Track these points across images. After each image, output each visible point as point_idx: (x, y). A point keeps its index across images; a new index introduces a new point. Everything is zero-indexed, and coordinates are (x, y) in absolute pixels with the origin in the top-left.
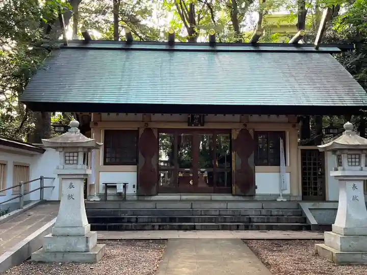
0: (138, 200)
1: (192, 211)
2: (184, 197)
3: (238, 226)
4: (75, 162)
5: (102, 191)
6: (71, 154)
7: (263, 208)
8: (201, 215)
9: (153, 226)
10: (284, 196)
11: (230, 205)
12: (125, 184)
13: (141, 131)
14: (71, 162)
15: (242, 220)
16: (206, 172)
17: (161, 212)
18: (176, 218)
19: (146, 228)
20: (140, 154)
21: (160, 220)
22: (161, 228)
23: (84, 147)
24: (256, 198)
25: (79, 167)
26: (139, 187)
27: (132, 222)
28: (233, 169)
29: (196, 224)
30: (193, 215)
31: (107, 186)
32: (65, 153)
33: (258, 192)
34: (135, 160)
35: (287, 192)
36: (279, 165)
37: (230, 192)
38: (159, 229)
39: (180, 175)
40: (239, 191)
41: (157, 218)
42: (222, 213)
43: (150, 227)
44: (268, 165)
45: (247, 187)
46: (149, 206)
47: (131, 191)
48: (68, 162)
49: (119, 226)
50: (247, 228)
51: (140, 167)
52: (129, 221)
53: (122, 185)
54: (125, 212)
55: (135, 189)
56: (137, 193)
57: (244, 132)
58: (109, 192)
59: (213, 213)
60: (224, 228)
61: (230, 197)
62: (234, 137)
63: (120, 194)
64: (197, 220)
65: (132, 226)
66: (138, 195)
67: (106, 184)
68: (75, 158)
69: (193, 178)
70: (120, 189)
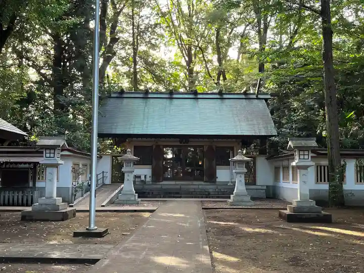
0: (152, 184)
1: (180, 189)
2: (177, 183)
4: (129, 166)
6: (128, 163)
7: (217, 188)
8: (185, 191)
11: (200, 187)
12: (146, 175)
13: (154, 147)
15: (205, 194)
17: (165, 190)
20: (153, 160)
21: (164, 193)
24: (217, 183)
26: (153, 177)
29: (181, 195)
30: (181, 191)
31: (136, 177)
32: (126, 163)
33: (218, 180)
34: (151, 162)
36: (229, 165)
37: (202, 180)
40: (207, 180)
41: (162, 192)
42: (195, 190)
45: (212, 177)
46: (159, 186)
47: (148, 179)
51: (153, 167)
52: (149, 194)
53: (144, 176)
54: (146, 189)
55: (151, 178)
57: (210, 147)
58: (137, 179)
61: (203, 183)
62: (205, 150)
63: (143, 181)
64: (182, 193)
66: (152, 181)
69: (182, 173)
70: (143, 178)
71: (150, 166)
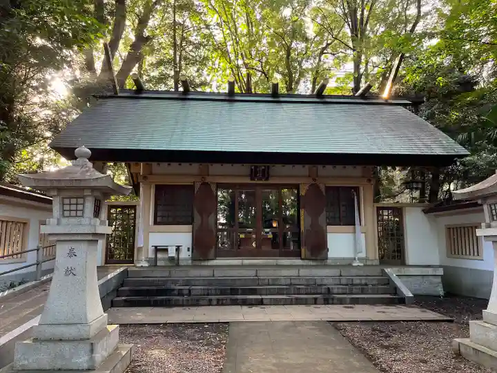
0: (194, 266)
1: (257, 280)
2: (247, 262)
3: (316, 299)
4: (79, 213)
5: (151, 255)
6: (74, 201)
7: (341, 276)
8: (269, 285)
9: (210, 300)
10: (360, 259)
11: (303, 272)
12: (179, 247)
13: (197, 186)
14: (73, 213)
15: (319, 291)
16: (270, 233)
17: (220, 282)
18: (238, 289)
19: (201, 302)
20: (196, 213)
21: (218, 292)
22: (220, 303)
23: (93, 189)
24: (329, 262)
25: (85, 221)
26: (194, 251)
27: (183, 295)
28: (302, 228)
29: (263, 297)
30: (258, 285)
31: (157, 250)
32: (63, 198)
33: (331, 255)
34: (190, 219)
35: (363, 255)
36: (354, 224)
37: (298, 255)
38: (218, 304)
39: (242, 236)
40: (308, 254)
41: (216, 289)
42: (293, 282)
43: (206, 302)
44: (340, 225)
45: (318, 249)
46: (205, 273)
47: (185, 254)
48: (67, 213)
49: (166, 300)
50: (327, 302)
51: (196, 228)
52: (180, 293)
53: (175, 248)
54: (175, 282)
55: (190, 253)
56: (192, 258)
57: (314, 187)
58: (160, 256)
59: (283, 282)
60: (298, 302)
61: (298, 262)
62: (303, 193)
63: (172, 259)
64: (264, 292)
65: (183, 300)
66: (193, 259)
67: (156, 247)
68: (80, 207)
69: (256, 240)
70: (172, 253)
71: (188, 227)
